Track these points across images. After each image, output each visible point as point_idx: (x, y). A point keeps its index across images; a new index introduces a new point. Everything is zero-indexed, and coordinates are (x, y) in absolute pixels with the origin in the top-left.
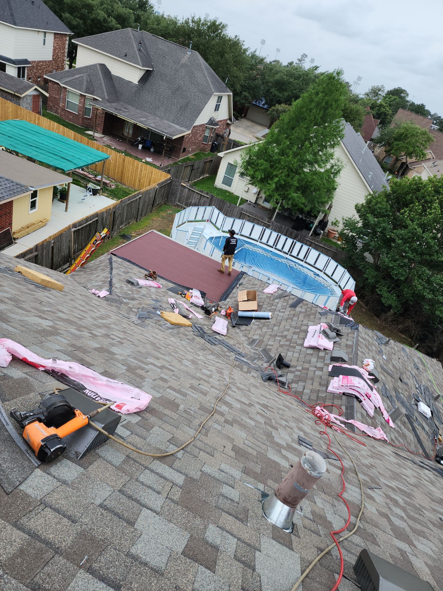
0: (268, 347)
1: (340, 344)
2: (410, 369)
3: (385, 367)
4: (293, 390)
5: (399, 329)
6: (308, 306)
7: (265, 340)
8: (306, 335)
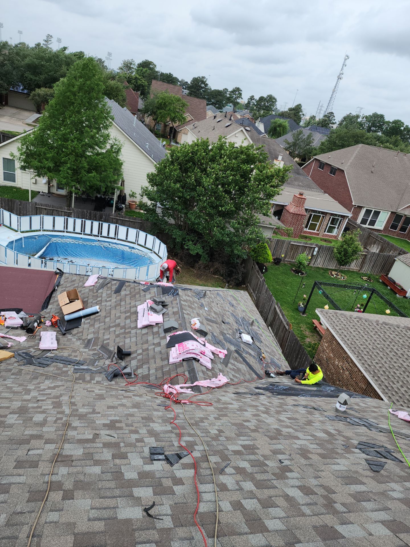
0: (105, 342)
1: (168, 314)
2: (227, 309)
3: (209, 317)
4: (140, 376)
5: (212, 272)
6: (131, 286)
7: (100, 335)
8: (137, 316)
